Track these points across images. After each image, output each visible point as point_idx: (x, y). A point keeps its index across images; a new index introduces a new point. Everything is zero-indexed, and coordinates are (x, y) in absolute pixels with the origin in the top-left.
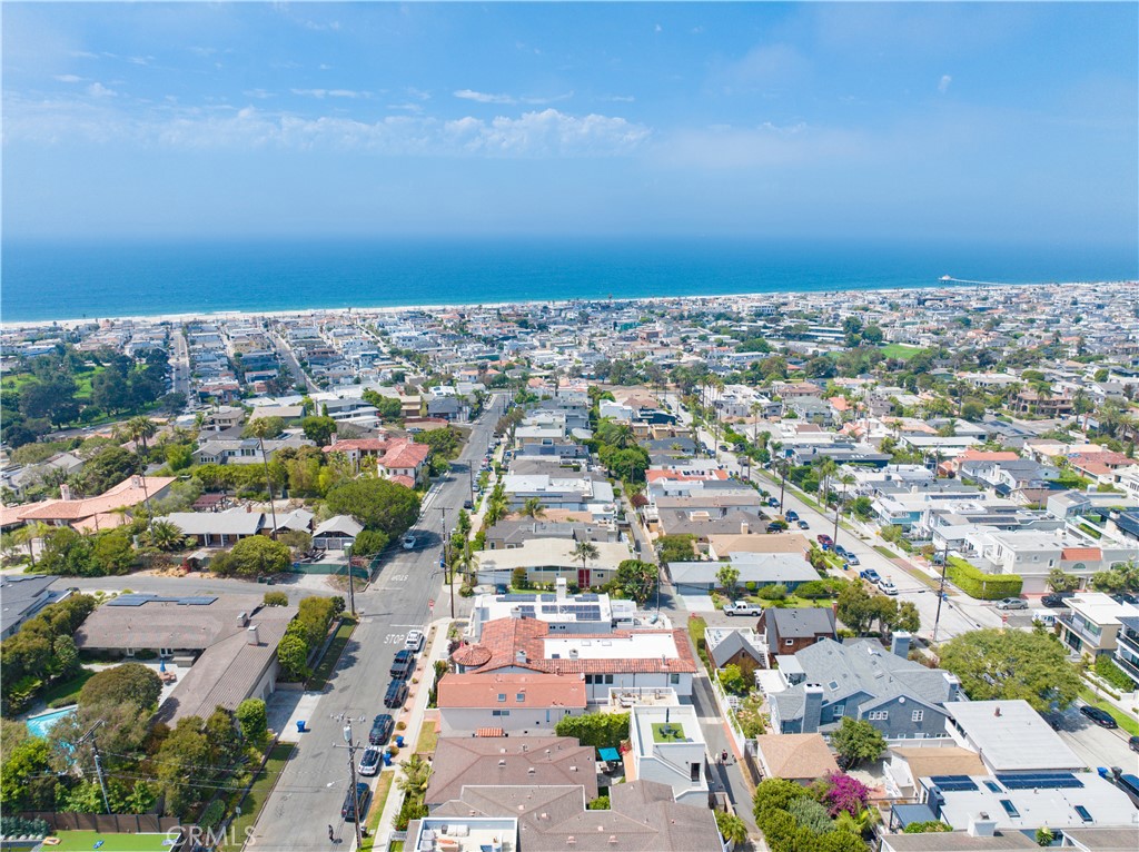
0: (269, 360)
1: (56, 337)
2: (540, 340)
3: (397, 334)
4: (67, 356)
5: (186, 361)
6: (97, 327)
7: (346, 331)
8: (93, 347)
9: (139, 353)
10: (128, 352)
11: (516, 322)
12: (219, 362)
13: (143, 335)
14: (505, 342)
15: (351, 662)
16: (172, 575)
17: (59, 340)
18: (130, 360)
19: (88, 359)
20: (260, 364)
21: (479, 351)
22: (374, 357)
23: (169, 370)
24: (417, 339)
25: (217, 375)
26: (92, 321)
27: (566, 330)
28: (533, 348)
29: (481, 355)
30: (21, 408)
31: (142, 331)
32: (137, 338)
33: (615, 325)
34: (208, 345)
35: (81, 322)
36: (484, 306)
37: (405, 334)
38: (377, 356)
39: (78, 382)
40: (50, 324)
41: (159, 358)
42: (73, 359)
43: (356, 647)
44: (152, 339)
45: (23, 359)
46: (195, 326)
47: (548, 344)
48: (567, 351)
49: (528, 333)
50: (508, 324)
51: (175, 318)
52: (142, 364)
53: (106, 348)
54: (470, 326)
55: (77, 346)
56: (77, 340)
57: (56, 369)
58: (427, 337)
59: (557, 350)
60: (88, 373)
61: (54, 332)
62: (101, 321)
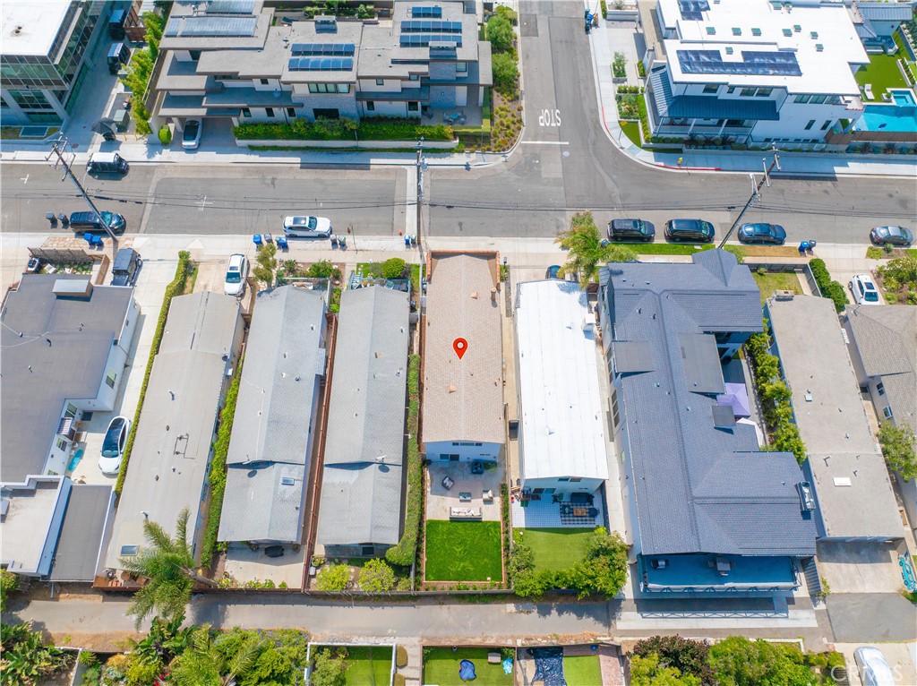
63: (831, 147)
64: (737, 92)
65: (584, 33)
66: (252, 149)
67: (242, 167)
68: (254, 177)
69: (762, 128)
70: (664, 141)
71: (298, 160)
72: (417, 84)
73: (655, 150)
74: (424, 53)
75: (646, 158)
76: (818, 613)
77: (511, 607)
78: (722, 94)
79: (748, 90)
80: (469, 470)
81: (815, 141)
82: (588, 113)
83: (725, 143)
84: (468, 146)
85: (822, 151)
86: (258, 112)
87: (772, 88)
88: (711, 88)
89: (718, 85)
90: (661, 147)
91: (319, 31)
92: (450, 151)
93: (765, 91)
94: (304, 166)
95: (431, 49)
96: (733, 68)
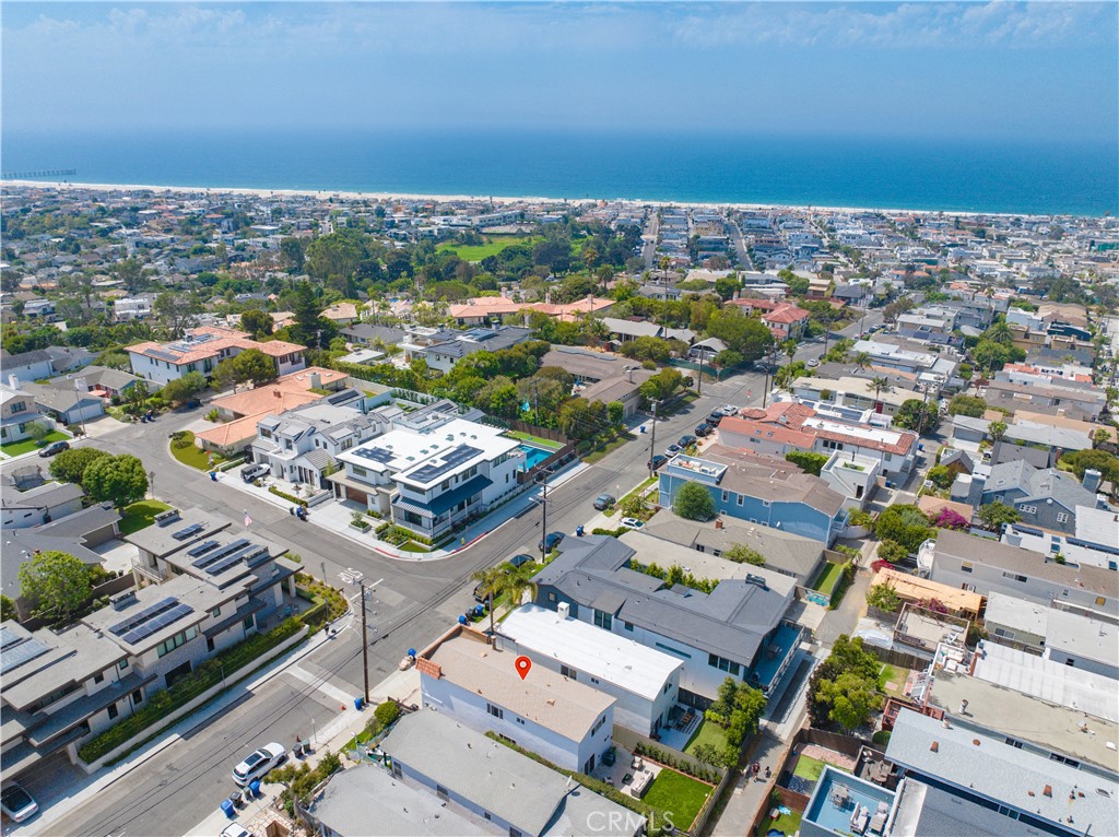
0: (721, 243)
1: (563, 210)
2: (990, 251)
3: (843, 231)
4: (570, 223)
5: (655, 238)
6: (595, 206)
7: (796, 224)
8: (588, 220)
9: (621, 228)
10: (613, 227)
11: (973, 231)
12: (679, 241)
13: (627, 214)
14: (951, 249)
15: (686, 412)
16: (597, 351)
17: (565, 212)
18: (613, 232)
19: (584, 229)
20: (712, 246)
21: (919, 254)
22: (813, 250)
23: (640, 243)
24: (860, 237)
25: (675, 251)
26: (592, 201)
27: (1027, 244)
28: (979, 257)
29: (919, 258)
30: (533, 258)
31: (627, 211)
32: (622, 216)
33: (1093, 243)
34: (675, 227)
35: (585, 201)
36: (945, 213)
37: (850, 232)
38: (817, 249)
39: (573, 246)
40: (562, 201)
41: (634, 233)
42: (573, 228)
43: (693, 407)
44: (632, 217)
45: (540, 224)
46: (670, 210)
47: (998, 255)
48: (1015, 264)
49: (980, 243)
50: (962, 232)
51: (656, 204)
52: (620, 236)
53: (597, 221)
54: (921, 230)
55: (578, 219)
56: (578, 215)
57: (560, 233)
58: (873, 238)
59: (1005, 262)
60: (581, 240)
61: (563, 207)
62: (599, 202)
63: (527, 485)
64: (460, 478)
65: (303, 522)
66: (111, 765)
67: (121, 783)
68: (144, 781)
69: (487, 495)
70: (440, 538)
71: (176, 736)
72: (245, 599)
73: (440, 547)
74: (242, 568)
75: (441, 554)
76: (822, 646)
77: (737, 791)
78: (453, 486)
79: (465, 474)
80: (605, 767)
81: (514, 488)
82: (371, 557)
83: (474, 518)
84: (318, 624)
85: (523, 491)
86: (99, 720)
87: (476, 466)
88: (445, 484)
89: (447, 480)
90: (441, 542)
91: (119, 609)
92: (306, 638)
93: (473, 469)
94: (187, 736)
95: (248, 560)
96: (443, 469)
